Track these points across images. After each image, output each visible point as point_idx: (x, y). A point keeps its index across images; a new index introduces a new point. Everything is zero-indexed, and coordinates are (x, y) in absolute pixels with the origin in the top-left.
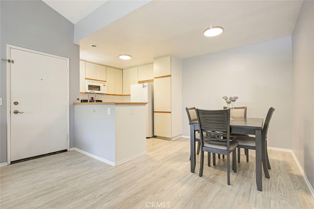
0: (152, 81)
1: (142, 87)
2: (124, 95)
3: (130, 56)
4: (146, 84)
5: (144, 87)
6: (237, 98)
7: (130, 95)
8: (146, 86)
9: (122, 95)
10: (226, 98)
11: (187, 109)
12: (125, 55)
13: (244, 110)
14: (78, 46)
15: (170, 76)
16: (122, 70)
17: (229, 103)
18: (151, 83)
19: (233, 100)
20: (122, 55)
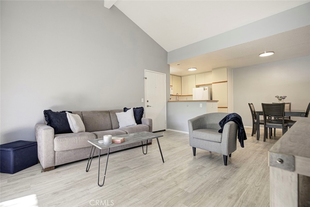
0: (211, 84)
1: (203, 89)
2: (182, 96)
3: (196, 68)
4: (207, 88)
5: (204, 90)
6: (286, 97)
7: (192, 95)
8: (206, 89)
9: (181, 96)
10: (278, 97)
11: (249, 104)
12: (193, 68)
13: (289, 105)
14: (169, 66)
15: (227, 81)
16: (181, 77)
17: (281, 100)
18: (210, 86)
19: (284, 98)
20: (191, 68)
